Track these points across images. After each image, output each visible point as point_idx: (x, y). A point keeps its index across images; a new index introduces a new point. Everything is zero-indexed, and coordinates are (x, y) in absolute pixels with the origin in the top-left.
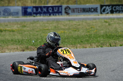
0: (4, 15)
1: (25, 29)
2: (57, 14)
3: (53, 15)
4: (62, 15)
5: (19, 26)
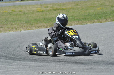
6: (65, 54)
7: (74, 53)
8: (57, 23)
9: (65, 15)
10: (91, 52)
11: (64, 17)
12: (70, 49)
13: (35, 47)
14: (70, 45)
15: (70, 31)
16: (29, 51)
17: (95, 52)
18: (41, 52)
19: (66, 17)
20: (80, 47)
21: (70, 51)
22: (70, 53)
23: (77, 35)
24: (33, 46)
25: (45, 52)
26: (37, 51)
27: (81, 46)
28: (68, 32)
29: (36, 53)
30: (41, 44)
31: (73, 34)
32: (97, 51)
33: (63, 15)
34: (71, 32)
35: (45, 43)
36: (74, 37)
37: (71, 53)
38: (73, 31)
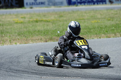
0: (49, 4)
1: (61, 19)
2: (101, 3)
3: (97, 4)
4: (106, 3)
5: (56, 16)
6: (71, 65)
7: (80, 65)
8: (69, 32)
9: (77, 23)
10: (100, 65)
11: (76, 25)
12: (77, 61)
13: (42, 57)
14: (77, 56)
15: (79, 41)
16: (37, 61)
17: (104, 64)
18: (48, 63)
19: (78, 25)
20: (87, 59)
21: (76, 62)
22: (76, 65)
23: (87, 45)
24: (41, 56)
25: (51, 63)
26: (44, 61)
27: (89, 57)
28: (77, 41)
29: (43, 63)
30: (51, 54)
31: (82, 44)
32: (106, 64)
33: (75, 23)
34: (81, 41)
35: (55, 53)
36: (83, 47)
37: (78, 65)
38: (83, 41)
